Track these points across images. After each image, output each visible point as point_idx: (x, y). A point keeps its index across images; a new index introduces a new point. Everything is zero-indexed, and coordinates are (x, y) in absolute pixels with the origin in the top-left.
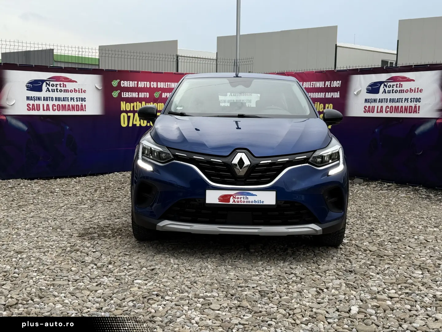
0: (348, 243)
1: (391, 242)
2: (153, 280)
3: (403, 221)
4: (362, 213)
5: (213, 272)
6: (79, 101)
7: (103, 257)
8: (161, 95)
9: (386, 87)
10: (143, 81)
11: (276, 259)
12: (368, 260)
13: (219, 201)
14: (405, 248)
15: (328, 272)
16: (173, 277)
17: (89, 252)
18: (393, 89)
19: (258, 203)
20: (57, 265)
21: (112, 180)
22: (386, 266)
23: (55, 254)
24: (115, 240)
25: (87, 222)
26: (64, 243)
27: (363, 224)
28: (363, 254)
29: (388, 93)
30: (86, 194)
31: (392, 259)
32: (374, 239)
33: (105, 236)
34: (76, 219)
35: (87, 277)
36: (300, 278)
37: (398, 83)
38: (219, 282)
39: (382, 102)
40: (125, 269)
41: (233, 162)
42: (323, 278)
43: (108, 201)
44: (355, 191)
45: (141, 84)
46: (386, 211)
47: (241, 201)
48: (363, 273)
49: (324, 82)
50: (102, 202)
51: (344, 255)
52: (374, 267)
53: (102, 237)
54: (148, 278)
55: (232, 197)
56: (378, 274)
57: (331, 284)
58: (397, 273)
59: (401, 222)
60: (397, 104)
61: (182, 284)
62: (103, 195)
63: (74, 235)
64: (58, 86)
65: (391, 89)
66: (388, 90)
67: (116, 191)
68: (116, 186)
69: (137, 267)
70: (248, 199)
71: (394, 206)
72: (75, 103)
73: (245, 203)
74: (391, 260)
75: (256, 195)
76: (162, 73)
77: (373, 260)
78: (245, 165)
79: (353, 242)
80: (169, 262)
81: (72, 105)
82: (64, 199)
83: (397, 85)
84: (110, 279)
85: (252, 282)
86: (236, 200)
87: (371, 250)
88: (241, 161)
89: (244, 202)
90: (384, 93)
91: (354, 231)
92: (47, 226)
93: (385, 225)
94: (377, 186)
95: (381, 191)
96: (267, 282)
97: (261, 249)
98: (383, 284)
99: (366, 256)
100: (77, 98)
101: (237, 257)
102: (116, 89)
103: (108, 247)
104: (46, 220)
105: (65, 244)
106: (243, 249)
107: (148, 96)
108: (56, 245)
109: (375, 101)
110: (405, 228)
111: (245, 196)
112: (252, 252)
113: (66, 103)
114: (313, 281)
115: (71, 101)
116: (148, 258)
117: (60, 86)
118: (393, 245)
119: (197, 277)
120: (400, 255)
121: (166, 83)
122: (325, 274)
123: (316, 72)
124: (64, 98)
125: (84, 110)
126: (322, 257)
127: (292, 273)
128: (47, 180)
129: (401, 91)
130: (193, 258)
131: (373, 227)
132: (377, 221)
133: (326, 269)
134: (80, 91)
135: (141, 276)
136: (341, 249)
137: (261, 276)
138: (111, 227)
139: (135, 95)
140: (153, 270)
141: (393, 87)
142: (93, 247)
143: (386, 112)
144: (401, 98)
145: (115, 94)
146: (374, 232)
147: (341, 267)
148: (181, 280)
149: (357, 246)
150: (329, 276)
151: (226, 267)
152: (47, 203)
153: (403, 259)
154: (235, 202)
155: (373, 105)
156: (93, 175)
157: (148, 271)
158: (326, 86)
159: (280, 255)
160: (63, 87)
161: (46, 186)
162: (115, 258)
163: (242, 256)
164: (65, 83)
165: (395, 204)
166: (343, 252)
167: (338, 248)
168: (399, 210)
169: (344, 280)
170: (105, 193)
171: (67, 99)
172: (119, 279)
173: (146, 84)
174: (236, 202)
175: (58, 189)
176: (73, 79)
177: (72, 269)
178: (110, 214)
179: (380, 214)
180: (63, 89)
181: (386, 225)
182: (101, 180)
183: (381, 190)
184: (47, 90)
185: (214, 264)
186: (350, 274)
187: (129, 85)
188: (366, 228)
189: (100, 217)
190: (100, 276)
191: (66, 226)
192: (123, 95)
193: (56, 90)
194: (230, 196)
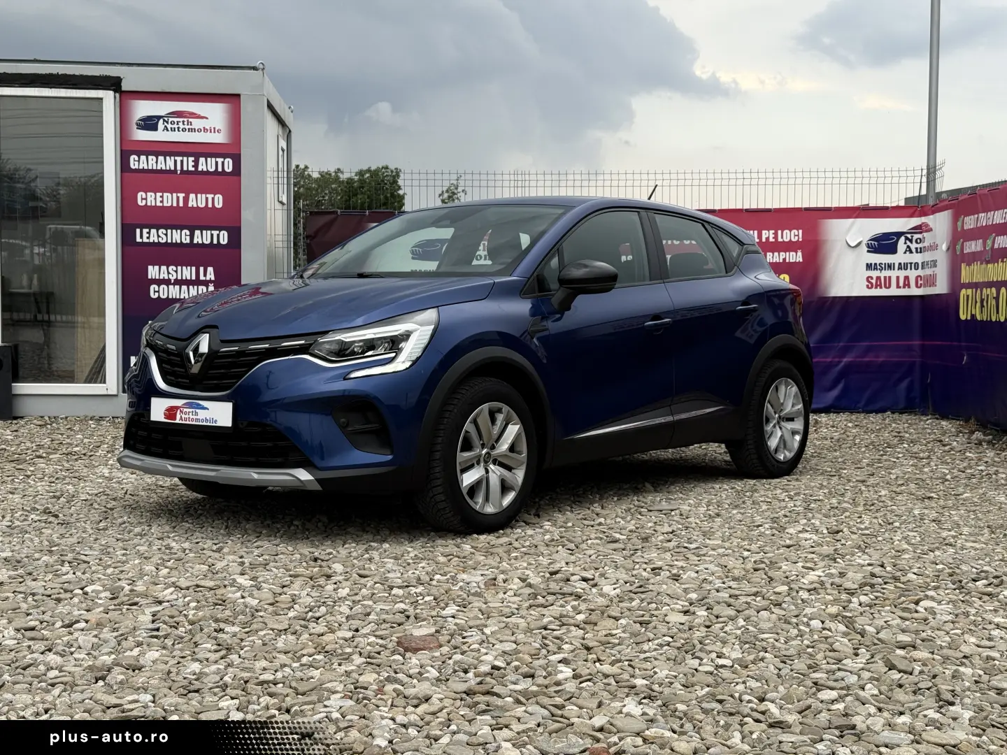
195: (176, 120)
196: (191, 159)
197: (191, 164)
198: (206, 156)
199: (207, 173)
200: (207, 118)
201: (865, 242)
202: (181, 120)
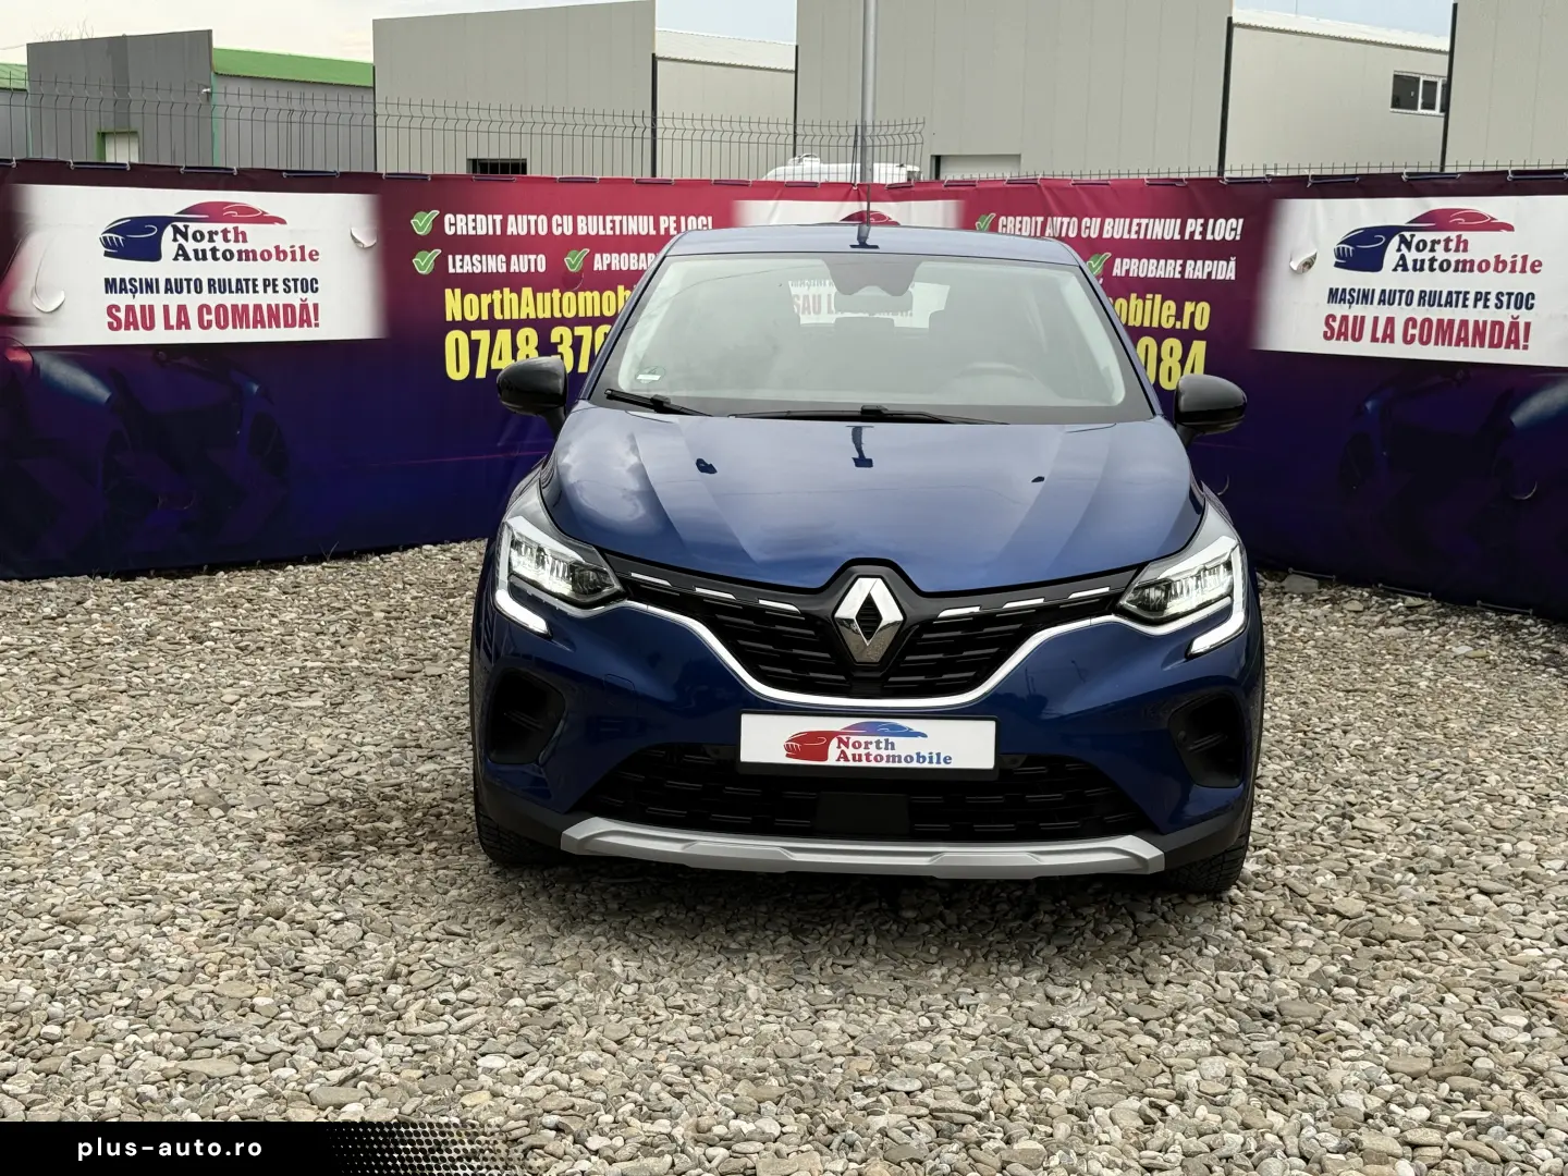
0: (1257, 875)
1: (1415, 872)
2: (545, 1059)
3: (1459, 770)
4: (1311, 735)
5: (766, 1015)
6: (296, 291)
7: (370, 944)
8: (589, 260)
9: (1409, 248)
10: (522, 214)
11: (995, 955)
12: (1332, 955)
13: (788, 756)
14: (1468, 897)
15: (1181, 1016)
16: (619, 1042)
17: (320, 923)
18: (1431, 255)
19: (931, 762)
20: (205, 982)
21: (413, 578)
22: (1399, 990)
23: (199, 929)
24: (415, 864)
25: (319, 773)
26: (231, 875)
27: (1314, 785)
28: (1313, 929)
29: (1415, 269)
30: (319, 645)
31: (1419, 953)
32: (1355, 856)
33: (379, 839)
34: (280, 762)
35: (308, 1040)
36: (1080, 1048)
37: (1453, 235)
38: (785, 1067)
39: (1391, 304)
40: (445, 1002)
41: (839, 614)
42: (1165, 1048)
43: (395, 678)
44: (1288, 630)
45: (518, 225)
46: (1399, 725)
47: (868, 755)
48: (1311, 1021)
49: (1179, 221)
50: (373, 679)
51: (1242, 934)
52: (1353, 992)
53: (371, 848)
54: (531, 1048)
55: (834, 742)
56: (1367, 1024)
57: (1191, 1078)
58: (1434, 1023)
59: (1453, 777)
60: (1446, 313)
61: (650, 1076)
62: (378, 646)
63: (270, 836)
64: (219, 238)
65: (1426, 255)
66: (1415, 261)
67: (425, 627)
68: (425, 605)
69: (490, 996)
70: (893, 748)
71: (1429, 699)
72: (281, 299)
73: (883, 764)
74: (1415, 958)
75: (924, 735)
76: (591, 181)
77: (1349, 958)
78: (883, 624)
79: (1279, 873)
80: (608, 967)
81: (269, 306)
82: (240, 667)
83: (1448, 240)
84: (390, 1047)
85: (905, 1066)
86: (850, 752)
87: (1341, 910)
88: (869, 610)
89: (878, 758)
90: (1400, 269)
91: (1282, 816)
92: (174, 793)
93: (1394, 789)
94: (1369, 608)
95: (1382, 630)
96: (961, 1067)
97: (941, 908)
98: (1386, 1076)
99: (1323, 938)
100: (285, 281)
101: (852, 941)
102: (426, 243)
103: (387, 895)
104: (173, 763)
105: (236, 884)
106: (876, 906)
107: (542, 268)
108: (203, 889)
109: (1365, 296)
110: (1468, 808)
111: (882, 739)
112: (908, 920)
113: (248, 299)
114: (1128, 1065)
115: (265, 291)
116: (531, 949)
117: (226, 240)
118: (1423, 884)
119: (709, 1041)
120: (1449, 933)
121: (609, 218)
122: (1173, 1028)
123: (1154, 183)
124: (238, 281)
125: (313, 321)
126: (1162, 945)
127: (1053, 1025)
128: (180, 581)
129: (1464, 266)
130: (695, 953)
131: (1351, 798)
132: (1365, 772)
133: (1178, 1005)
134: (298, 256)
135: (504, 1038)
136: (1233, 903)
137: (937, 1039)
138: (404, 797)
139: (494, 264)
140: (546, 1007)
141: (1432, 250)
142: (334, 901)
143: (1406, 341)
144: (1463, 290)
145: (424, 263)
146: (1356, 823)
147: (1233, 991)
148: (649, 1055)
149: (1290, 889)
150: (1189, 1036)
151: (811, 991)
152: (176, 689)
153: (1459, 953)
154: (846, 759)
155: (1360, 314)
156: (348, 555)
157: (531, 1015)
158: (1187, 237)
159: (1011, 935)
160: (237, 241)
161: (177, 609)
162: (411, 948)
163: (872, 940)
164: (242, 227)
165: (1431, 692)
166: (1240, 920)
167: (1221, 900)
168: (1446, 719)
169: (1241, 1056)
170: (386, 639)
171: (250, 283)
172: (424, 1052)
173: (536, 222)
174: (850, 757)
175: (220, 624)
176: (271, 213)
177: (257, 1000)
178: (401, 737)
179: (1377, 739)
180: (234, 247)
181: (1399, 790)
182: (374, 582)
183: (1383, 623)
184: (178, 255)
185: (769, 977)
186: (1265, 1026)
187: (475, 228)
188: (1324, 806)
189: (364, 749)
190: (355, 1038)
191: (243, 795)
192: (454, 267)
193: (209, 254)
194: (830, 735)
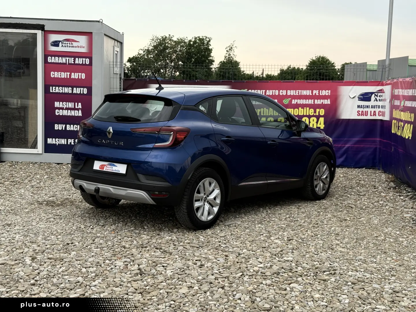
195: (66, 42)
196: (72, 59)
197: (72, 60)
198: (79, 57)
199: (79, 64)
200: (79, 42)
201: (357, 96)
202: (68, 42)
